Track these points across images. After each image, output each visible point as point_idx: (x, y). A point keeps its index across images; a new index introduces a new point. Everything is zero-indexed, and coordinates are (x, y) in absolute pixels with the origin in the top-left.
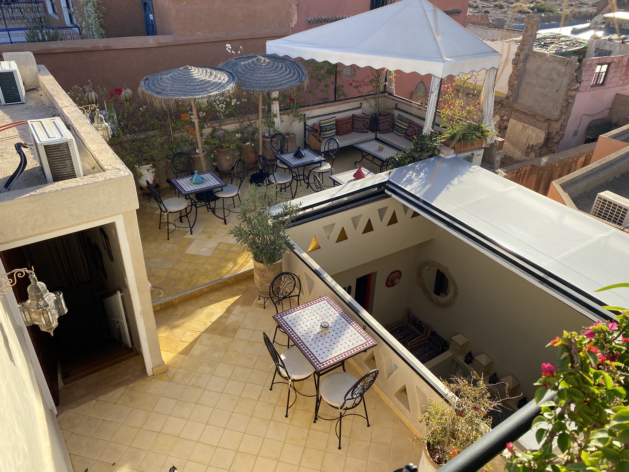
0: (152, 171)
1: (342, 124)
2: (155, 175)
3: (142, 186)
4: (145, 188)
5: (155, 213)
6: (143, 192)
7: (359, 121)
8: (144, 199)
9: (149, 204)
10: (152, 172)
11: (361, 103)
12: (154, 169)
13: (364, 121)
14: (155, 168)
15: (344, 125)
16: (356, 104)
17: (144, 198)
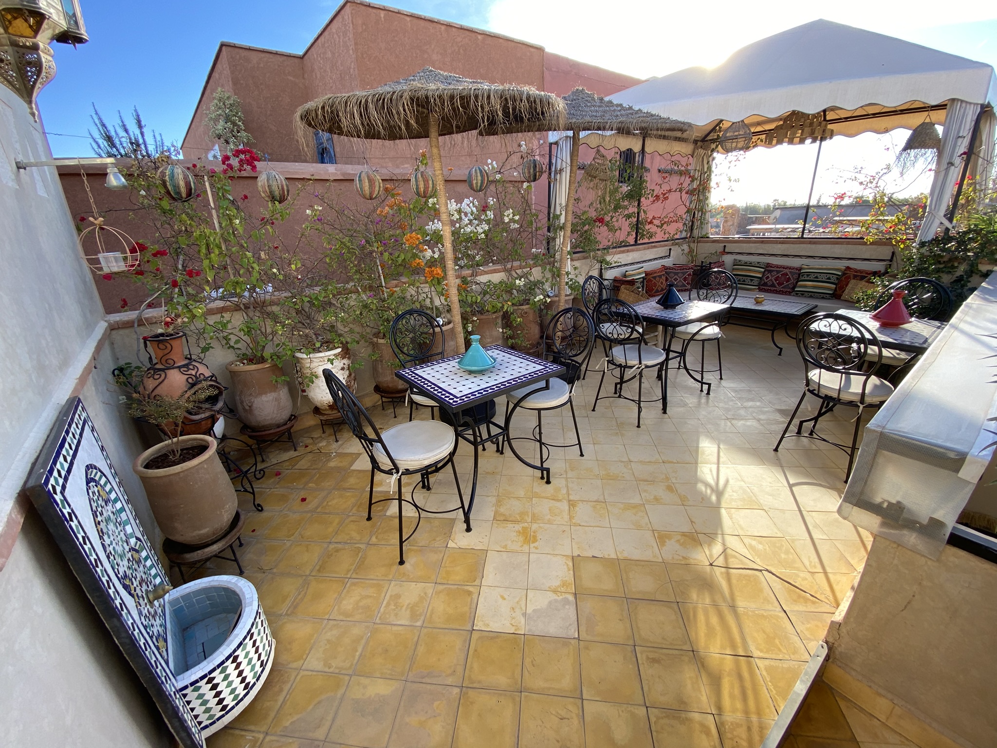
0: (342, 365)
1: (655, 278)
2: (350, 375)
3: (319, 405)
4: (326, 410)
5: (353, 468)
6: (322, 418)
7: (676, 274)
8: (323, 436)
9: (335, 445)
10: (343, 369)
11: (670, 249)
12: (346, 361)
13: (684, 273)
14: (349, 358)
15: (658, 279)
16: (661, 251)
17: (324, 432)
